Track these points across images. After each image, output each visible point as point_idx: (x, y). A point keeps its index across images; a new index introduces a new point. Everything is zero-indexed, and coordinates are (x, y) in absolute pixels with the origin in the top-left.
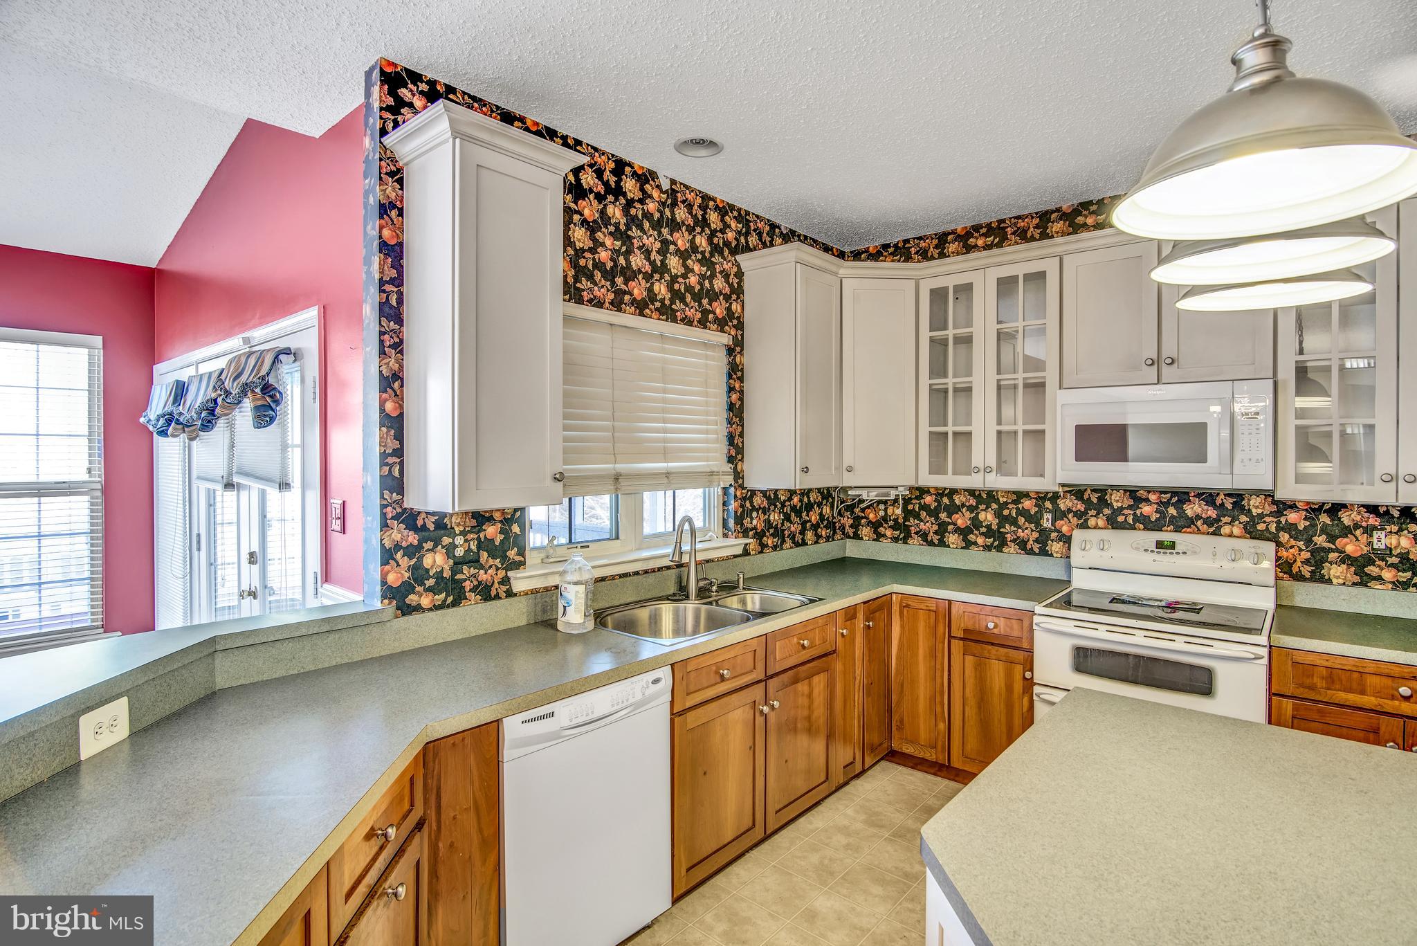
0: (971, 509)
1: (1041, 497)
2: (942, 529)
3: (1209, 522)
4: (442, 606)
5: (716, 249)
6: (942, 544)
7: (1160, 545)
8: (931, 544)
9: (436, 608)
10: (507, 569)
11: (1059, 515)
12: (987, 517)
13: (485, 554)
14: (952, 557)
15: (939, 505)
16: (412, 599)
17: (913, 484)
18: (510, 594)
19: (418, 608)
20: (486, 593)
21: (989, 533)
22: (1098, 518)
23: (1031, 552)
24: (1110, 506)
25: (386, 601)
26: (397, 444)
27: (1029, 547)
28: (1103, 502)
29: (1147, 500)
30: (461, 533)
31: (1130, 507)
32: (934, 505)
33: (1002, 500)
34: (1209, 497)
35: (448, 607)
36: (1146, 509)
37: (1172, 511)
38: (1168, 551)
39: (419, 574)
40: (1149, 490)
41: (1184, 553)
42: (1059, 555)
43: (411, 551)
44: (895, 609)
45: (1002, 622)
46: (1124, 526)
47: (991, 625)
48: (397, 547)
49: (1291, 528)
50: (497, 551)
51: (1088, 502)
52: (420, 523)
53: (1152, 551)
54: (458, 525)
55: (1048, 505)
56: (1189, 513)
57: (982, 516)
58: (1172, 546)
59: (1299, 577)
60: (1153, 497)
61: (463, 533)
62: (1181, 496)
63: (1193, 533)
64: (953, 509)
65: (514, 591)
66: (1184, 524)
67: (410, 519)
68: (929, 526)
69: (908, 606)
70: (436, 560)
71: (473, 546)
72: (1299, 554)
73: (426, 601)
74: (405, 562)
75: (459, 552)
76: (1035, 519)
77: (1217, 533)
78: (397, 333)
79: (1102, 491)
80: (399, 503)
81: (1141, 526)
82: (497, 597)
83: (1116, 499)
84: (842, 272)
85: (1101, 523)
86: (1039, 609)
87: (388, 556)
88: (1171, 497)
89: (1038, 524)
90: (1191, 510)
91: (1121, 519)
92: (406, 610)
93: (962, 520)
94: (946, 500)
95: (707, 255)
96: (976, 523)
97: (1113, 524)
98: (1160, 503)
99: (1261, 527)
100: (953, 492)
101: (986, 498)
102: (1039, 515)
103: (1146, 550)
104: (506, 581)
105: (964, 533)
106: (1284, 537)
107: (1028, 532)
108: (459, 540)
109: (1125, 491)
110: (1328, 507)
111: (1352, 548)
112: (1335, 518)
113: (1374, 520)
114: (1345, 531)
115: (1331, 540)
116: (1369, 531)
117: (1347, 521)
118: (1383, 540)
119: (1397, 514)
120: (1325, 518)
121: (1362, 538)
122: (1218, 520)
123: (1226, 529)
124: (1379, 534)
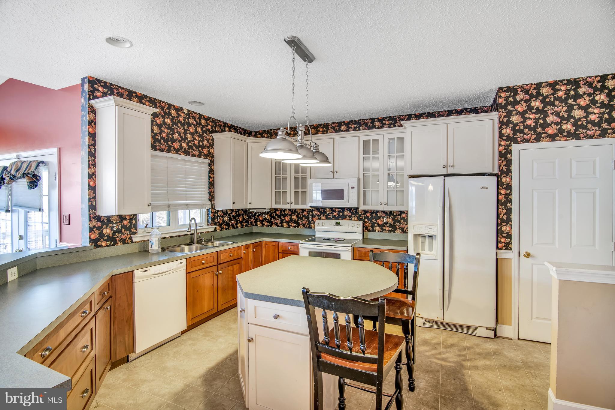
0: (290, 215)
1: (309, 211)
2: (282, 222)
3: (350, 217)
4: (109, 245)
5: (204, 132)
6: (282, 226)
7: (337, 223)
8: (279, 226)
9: (107, 246)
10: (131, 234)
11: (313, 216)
12: (294, 217)
13: (124, 230)
14: (284, 230)
15: (281, 214)
16: (99, 243)
17: (270, 207)
18: (132, 242)
19: (101, 246)
20: (124, 242)
21: (295, 222)
23: (306, 228)
24: (326, 213)
25: (91, 244)
26: (94, 195)
27: (306, 225)
28: (325, 212)
29: (335, 211)
30: (115, 223)
31: (331, 213)
32: (279, 214)
33: (298, 212)
34: (349, 209)
35: (111, 246)
36: (335, 214)
37: (341, 214)
38: (338, 225)
39: (102, 235)
40: (336, 208)
41: (342, 225)
43: (99, 228)
44: (263, 246)
45: (292, 247)
46: (330, 219)
47: (289, 248)
48: (94, 227)
49: (367, 217)
50: (128, 229)
51: (321, 212)
52: (102, 219)
54: (115, 220)
55: (311, 213)
57: (293, 217)
58: (339, 224)
59: (369, 231)
60: (337, 210)
61: (116, 223)
62: (343, 209)
63: (346, 220)
64: (285, 215)
65: (134, 241)
66: (344, 217)
67: (98, 218)
68: (278, 221)
69: (267, 245)
70: (107, 231)
71: (120, 227)
72: (369, 224)
73: (104, 244)
74: (97, 232)
75: (115, 229)
76: (307, 218)
77: (351, 220)
78: (94, 161)
79: (324, 208)
80: (95, 213)
81: (334, 219)
82: (128, 243)
83: (328, 211)
84: (247, 140)
85: (324, 218)
86: (301, 242)
87: (91, 230)
88: (341, 210)
89: (308, 219)
90: (345, 213)
91: (329, 217)
92: (97, 246)
93: (287, 219)
94: (283, 213)
95: (201, 134)
96: (291, 219)
97: (327, 218)
98: (338, 212)
99: (361, 217)
100: (285, 210)
101: (294, 211)
102: (308, 216)
103: (334, 225)
104: (131, 238)
105: (288, 222)
106: (366, 220)
107: (305, 222)
108: (115, 225)
109: (330, 208)
110: (375, 211)
111: (380, 222)
112: (377, 214)
113: (384, 215)
114: (379, 218)
115: (376, 220)
116: (383, 218)
117: (379, 215)
118: (386, 220)
119: (389, 213)
120: (374, 215)
121: (382, 220)
122: (352, 216)
123: (353, 219)
124: (385, 218)
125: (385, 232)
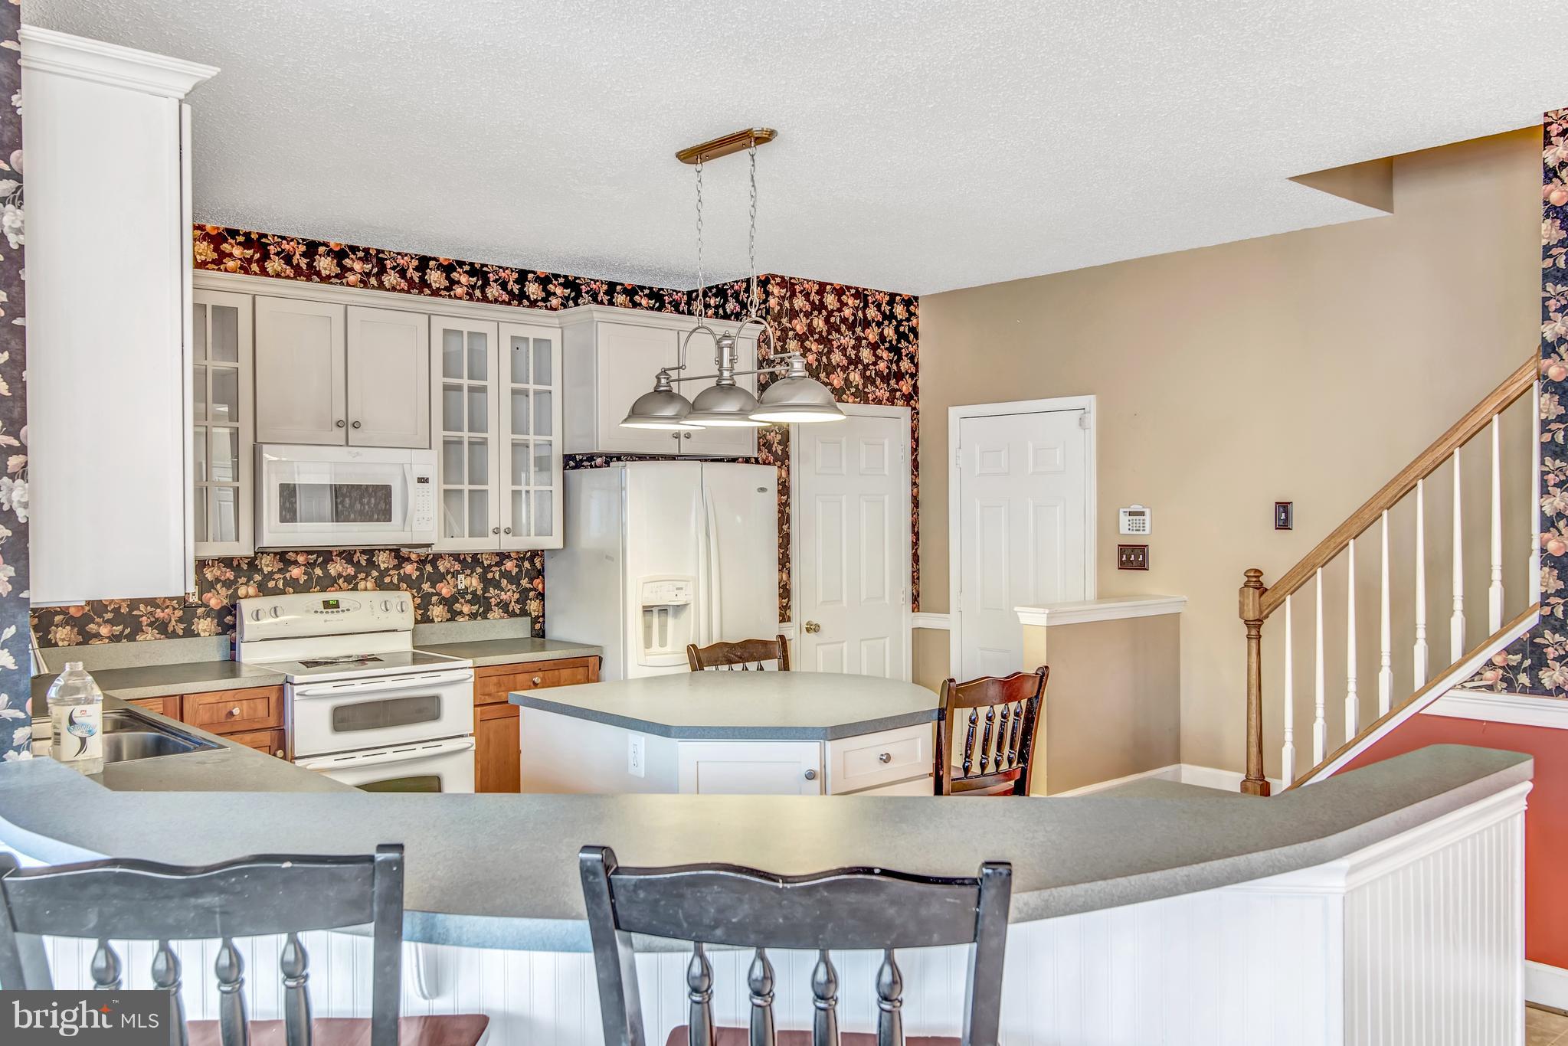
7: (327, 604)
11: (206, 586)
21: (118, 619)
22: (248, 586)
23: (174, 635)
24: (260, 571)
27: (170, 629)
29: (296, 563)
31: (280, 571)
34: (348, 555)
36: (296, 572)
37: (318, 571)
38: (335, 610)
41: (348, 610)
42: (207, 634)
46: (277, 592)
49: (407, 578)
51: (238, 569)
53: (322, 612)
56: (333, 572)
58: (337, 605)
60: (301, 559)
62: (325, 556)
63: (336, 590)
66: (328, 583)
77: (355, 589)
81: (291, 590)
83: (266, 564)
88: (317, 558)
90: (334, 569)
91: (271, 584)
98: (308, 564)
99: (387, 580)
103: (316, 612)
107: (168, 611)
109: (275, 554)
110: (431, 557)
111: (446, 590)
112: (435, 567)
113: (458, 567)
114: (442, 577)
115: (433, 586)
116: (455, 575)
117: (442, 569)
118: (463, 582)
119: (469, 560)
120: (429, 568)
121: (451, 581)
122: (355, 577)
123: (362, 585)
124: (461, 577)
125: (462, 620)
